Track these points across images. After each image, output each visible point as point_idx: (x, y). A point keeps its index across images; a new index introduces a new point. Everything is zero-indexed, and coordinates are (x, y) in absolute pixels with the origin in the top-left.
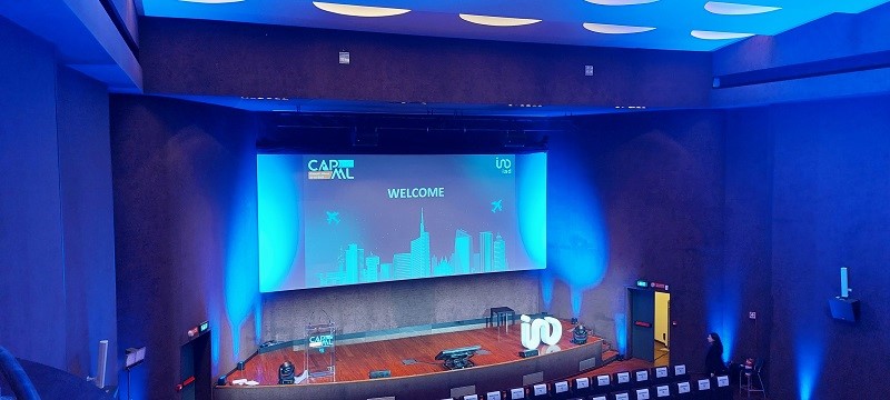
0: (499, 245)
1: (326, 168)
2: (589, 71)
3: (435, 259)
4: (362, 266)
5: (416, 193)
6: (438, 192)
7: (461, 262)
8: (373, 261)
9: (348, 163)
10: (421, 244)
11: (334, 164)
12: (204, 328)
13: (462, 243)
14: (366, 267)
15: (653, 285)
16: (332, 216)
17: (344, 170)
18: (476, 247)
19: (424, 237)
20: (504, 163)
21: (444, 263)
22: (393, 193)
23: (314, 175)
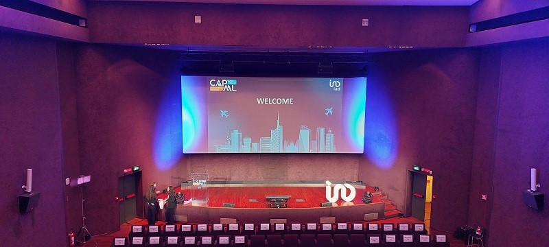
0: (331, 137)
1: (220, 85)
2: (365, 23)
3: (286, 142)
4: (241, 142)
5: (275, 101)
6: (289, 101)
7: (304, 145)
8: (248, 141)
9: (233, 82)
10: (277, 133)
11: (225, 82)
12: (136, 169)
13: (305, 134)
14: (243, 144)
15: (423, 170)
16: (223, 113)
17: (231, 86)
18: (314, 137)
19: (279, 128)
20: (336, 84)
21: (292, 145)
22: (260, 101)
23: (213, 88)
